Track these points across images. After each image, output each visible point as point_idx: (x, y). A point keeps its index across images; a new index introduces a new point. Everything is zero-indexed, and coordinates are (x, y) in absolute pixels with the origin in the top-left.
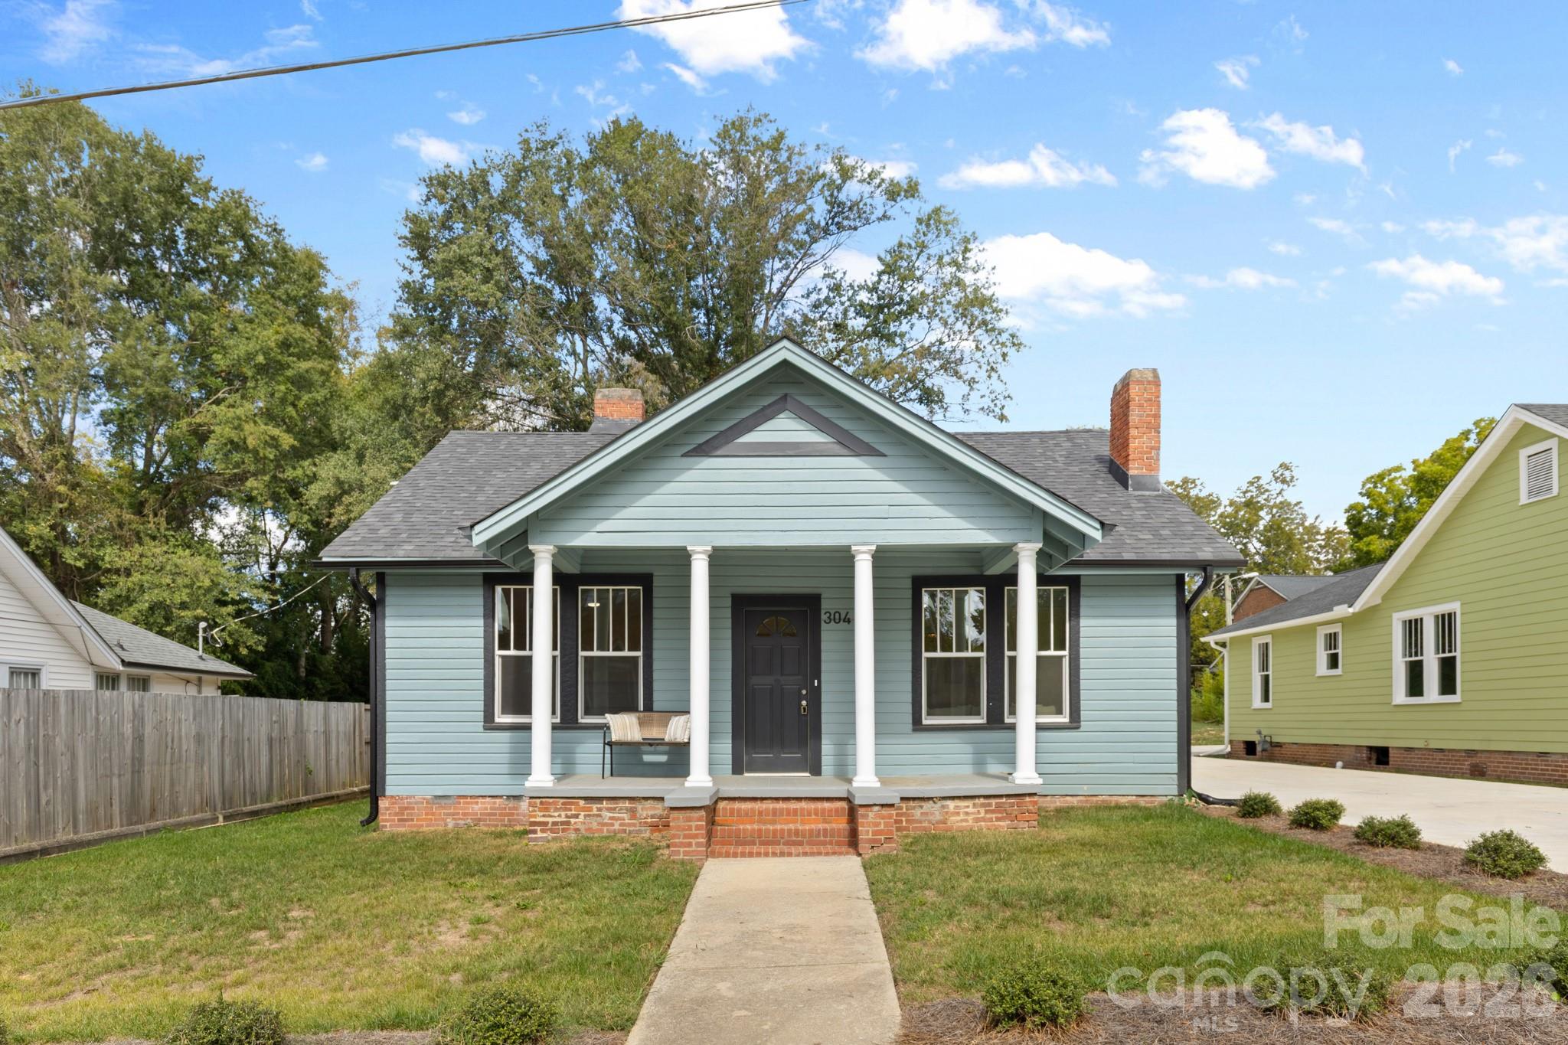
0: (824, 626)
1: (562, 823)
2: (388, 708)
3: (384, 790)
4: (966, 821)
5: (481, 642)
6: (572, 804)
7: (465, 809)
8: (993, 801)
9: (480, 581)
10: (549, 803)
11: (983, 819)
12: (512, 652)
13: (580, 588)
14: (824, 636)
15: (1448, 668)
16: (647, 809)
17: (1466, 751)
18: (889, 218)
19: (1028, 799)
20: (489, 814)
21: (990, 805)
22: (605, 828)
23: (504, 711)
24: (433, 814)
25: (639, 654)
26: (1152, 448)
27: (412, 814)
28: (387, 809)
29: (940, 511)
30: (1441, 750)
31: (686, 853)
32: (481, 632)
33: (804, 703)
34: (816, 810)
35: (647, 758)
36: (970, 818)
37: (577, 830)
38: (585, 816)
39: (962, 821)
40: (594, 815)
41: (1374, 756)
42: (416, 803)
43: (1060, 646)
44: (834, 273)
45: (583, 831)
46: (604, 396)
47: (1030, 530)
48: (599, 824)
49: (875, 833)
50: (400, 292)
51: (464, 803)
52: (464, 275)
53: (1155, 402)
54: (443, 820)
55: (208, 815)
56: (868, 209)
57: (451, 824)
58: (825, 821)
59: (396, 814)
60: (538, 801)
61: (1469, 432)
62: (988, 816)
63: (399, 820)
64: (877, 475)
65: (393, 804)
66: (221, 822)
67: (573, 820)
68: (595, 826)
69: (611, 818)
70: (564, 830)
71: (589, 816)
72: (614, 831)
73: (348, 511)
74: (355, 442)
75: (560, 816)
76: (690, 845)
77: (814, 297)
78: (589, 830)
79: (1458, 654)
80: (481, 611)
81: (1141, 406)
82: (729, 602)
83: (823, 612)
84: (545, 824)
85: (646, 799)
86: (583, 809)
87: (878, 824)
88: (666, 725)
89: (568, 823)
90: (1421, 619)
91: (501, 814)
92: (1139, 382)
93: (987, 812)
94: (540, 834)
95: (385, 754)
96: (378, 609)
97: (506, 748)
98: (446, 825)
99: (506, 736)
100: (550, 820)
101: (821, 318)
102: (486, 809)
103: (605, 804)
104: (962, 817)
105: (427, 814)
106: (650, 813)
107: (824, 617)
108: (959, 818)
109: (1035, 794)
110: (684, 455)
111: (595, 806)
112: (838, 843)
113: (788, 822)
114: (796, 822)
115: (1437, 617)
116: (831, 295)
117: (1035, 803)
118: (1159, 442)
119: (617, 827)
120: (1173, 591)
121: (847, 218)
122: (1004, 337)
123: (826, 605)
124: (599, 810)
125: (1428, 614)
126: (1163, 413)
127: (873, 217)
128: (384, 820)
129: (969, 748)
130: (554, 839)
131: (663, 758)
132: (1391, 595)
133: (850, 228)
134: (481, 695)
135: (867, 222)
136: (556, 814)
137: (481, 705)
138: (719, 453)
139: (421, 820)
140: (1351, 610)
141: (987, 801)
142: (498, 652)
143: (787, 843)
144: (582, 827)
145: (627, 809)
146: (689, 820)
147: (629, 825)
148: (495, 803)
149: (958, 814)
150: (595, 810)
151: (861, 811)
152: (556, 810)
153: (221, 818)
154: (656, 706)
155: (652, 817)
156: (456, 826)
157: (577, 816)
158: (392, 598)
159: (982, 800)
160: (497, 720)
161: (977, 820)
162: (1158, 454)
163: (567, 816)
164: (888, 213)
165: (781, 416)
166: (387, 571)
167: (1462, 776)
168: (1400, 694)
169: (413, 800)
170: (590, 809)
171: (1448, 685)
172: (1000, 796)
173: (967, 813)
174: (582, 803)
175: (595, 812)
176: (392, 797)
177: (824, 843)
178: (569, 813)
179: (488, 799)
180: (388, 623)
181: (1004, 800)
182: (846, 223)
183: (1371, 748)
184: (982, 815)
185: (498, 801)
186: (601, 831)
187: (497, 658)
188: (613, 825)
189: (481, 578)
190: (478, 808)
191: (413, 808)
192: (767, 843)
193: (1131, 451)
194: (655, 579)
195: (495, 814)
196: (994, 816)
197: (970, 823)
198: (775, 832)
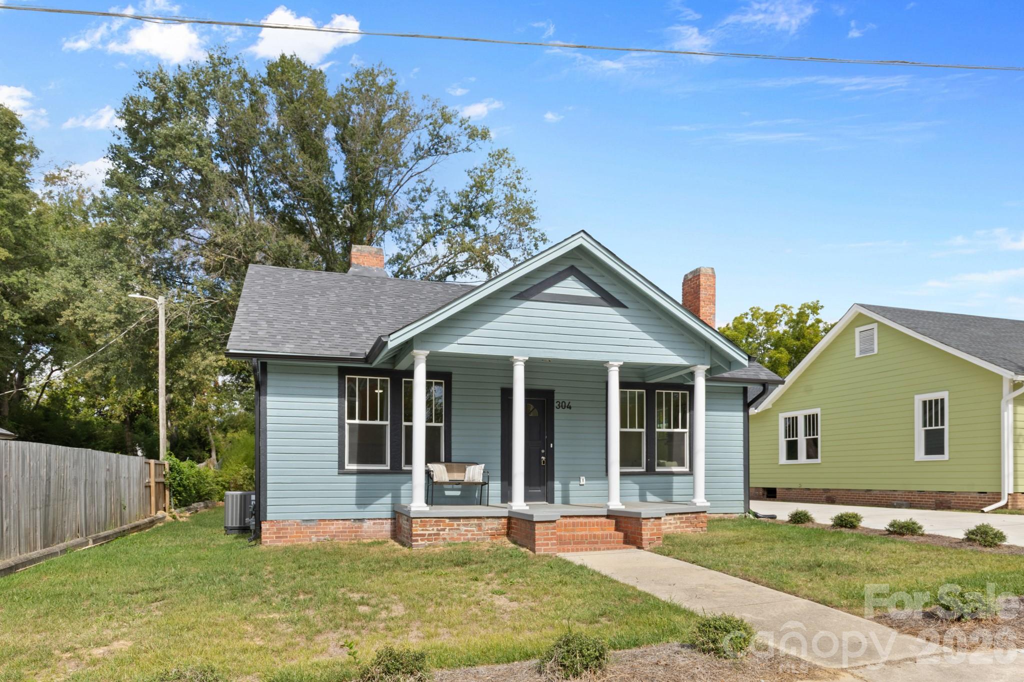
0: (556, 410)
1: (435, 535)
2: (268, 458)
3: (266, 516)
4: (670, 528)
5: (336, 414)
6: (441, 521)
7: (324, 528)
8: (684, 516)
9: (336, 372)
10: (427, 522)
11: (679, 527)
12: (357, 421)
13: (404, 380)
14: (556, 416)
15: (813, 445)
16: (488, 524)
17: (823, 489)
18: (470, 150)
19: (702, 514)
20: (341, 532)
21: (682, 518)
22: (462, 537)
23: (350, 462)
24: (302, 533)
25: (442, 425)
26: (711, 314)
27: (286, 533)
28: (268, 530)
29: (657, 344)
30: (809, 489)
31: (545, 550)
32: (336, 407)
33: (543, 458)
34: (597, 522)
35: (447, 493)
36: (673, 526)
37: (444, 539)
38: (449, 530)
39: (668, 528)
40: (455, 529)
41: (766, 493)
42: (289, 525)
43: (684, 426)
44: (425, 180)
45: (448, 540)
46: (358, 250)
47: (704, 358)
48: (458, 535)
49: (651, 535)
50: (107, 151)
51: (324, 525)
52: (184, 148)
53: (713, 287)
54: (308, 536)
55: (80, 540)
56: (456, 142)
57: (314, 539)
58: (602, 530)
59: (275, 533)
60: (419, 520)
61: (747, 314)
62: (682, 525)
63: (277, 537)
64: (623, 319)
65: (272, 526)
66: (91, 545)
67: (441, 533)
68: (455, 536)
69: (466, 531)
70: (435, 539)
71: (452, 529)
72: (468, 540)
73: (74, 314)
74: (71, 261)
75: (433, 530)
76: (547, 545)
77: (413, 194)
78: (452, 538)
79: (819, 437)
80: (336, 392)
81: (706, 289)
82: (499, 393)
83: (555, 401)
84: (424, 535)
85: (488, 518)
86: (448, 525)
87: (653, 529)
88: (464, 471)
89: (438, 534)
90: (796, 417)
91: (349, 532)
92: (705, 275)
93: (681, 522)
94: (420, 542)
95: (266, 490)
96: (262, 388)
97: (354, 486)
98: (311, 540)
99: (354, 478)
100: (427, 533)
101: (417, 209)
102: (339, 528)
103: (462, 522)
104: (668, 526)
105: (297, 533)
106: (490, 527)
107: (556, 405)
108: (666, 527)
109: (705, 512)
110: (514, 298)
111: (455, 523)
112: (618, 542)
113: (582, 530)
114: (585, 530)
115: (806, 416)
116: (423, 194)
117: (706, 517)
118: (715, 310)
119: (469, 536)
120: (741, 397)
121: (443, 146)
122: (537, 234)
123: (557, 397)
124: (458, 525)
125: (801, 415)
126: (717, 294)
127: (459, 149)
128: (267, 538)
129: (637, 487)
130: (430, 545)
131: (458, 493)
132: (777, 403)
133: (443, 153)
134: (336, 450)
135: (456, 151)
136: (431, 529)
137: (336, 457)
138: (533, 298)
139: (293, 537)
140: (756, 411)
141: (681, 516)
142: (347, 421)
143: (589, 543)
144: (447, 537)
145: (476, 524)
146: (547, 529)
147: (477, 535)
148: (345, 524)
149: (666, 524)
150: (455, 525)
151: (644, 522)
152: (431, 526)
153: (91, 542)
154: (454, 459)
155: (491, 529)
156: (318, 540)
157: (444, 530)
158: (272, 381)
159: (678, 516)
160: (346, 467)
161: (676, 527)
162: (714, 317)
163: (438, 530)
164: (470, 147)
165: (570, 279)
166: (269, 361)
167: (823, 503)
168: (783, 459)
169: (287, 523)
170: (453, 525)
171: (812, 453)
172: (688, 513)
173: (670, 524)
174: (447, 521)
175: (455, 527)
176: (272, 521)
177: (609, 542)
178: (439, 528)
179: (341, 522)
180: (268, 398)
181: (690, 515)
182: (440, 149)
183: (764, 489)
184: (678, 524)
185: (347, 522)
186: (460, 539)
187: (346, 425)
188: (467, 535)
189: (337, 370)
190: (333, 528)
191: (287, 529)
192: (578, 543)
193: (701, 314)
194: (453, 376)
195: (345, 532)
196: (684, 525)
197: (672, 529)
198: (582, 536)
